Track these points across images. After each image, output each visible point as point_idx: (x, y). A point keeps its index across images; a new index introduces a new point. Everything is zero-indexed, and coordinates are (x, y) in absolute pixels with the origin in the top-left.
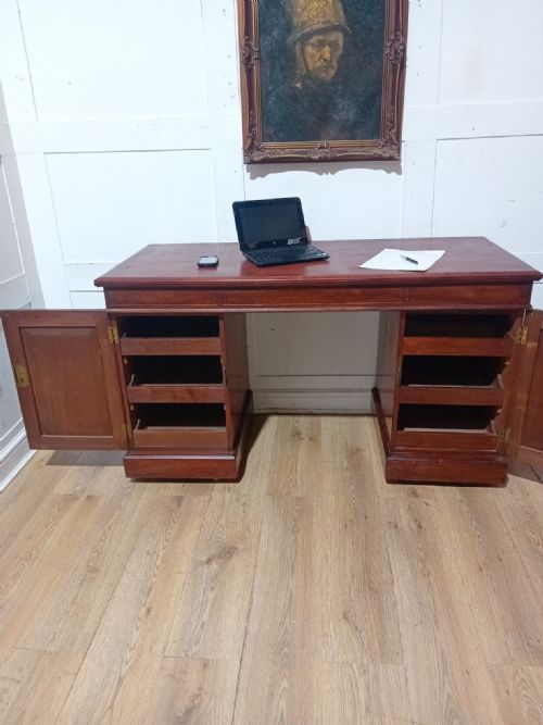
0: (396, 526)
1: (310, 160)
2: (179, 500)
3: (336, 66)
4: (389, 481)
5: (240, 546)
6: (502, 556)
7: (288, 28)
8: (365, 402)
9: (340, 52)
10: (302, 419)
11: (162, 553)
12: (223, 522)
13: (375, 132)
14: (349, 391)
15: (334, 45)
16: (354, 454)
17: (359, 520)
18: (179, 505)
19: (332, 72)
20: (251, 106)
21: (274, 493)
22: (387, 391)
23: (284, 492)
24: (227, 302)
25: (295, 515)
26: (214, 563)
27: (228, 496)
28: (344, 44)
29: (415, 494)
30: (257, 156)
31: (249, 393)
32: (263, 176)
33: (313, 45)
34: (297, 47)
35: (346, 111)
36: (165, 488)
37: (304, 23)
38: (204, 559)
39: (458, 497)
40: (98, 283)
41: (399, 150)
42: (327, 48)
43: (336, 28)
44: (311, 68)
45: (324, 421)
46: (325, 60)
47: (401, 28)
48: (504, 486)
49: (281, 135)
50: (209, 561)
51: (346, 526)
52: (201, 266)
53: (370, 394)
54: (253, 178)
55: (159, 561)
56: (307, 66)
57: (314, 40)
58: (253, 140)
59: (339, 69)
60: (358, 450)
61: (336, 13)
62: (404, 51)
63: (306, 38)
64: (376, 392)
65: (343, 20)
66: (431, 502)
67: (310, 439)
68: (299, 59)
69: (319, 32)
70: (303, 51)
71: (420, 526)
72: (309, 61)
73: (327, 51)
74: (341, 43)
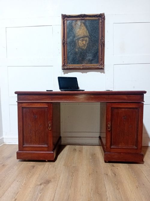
0: (107, 175)
1: (80, 69)
2: (33, 166)
4: (106, 162)
5: (52, 180)
6: (144, 184)
8: (97, 141)
9: (88, 42)
10: (77, 146)
11: (24, 182)
12: (47, 173)
13: (97, 62)
14: (92, 137)
15: (86, 41)
16: (93, 156)
17: (94, 173)
18: (33, 168)
19: (86, 47)
21: (66, 165)
22: (104, 138)
23: (69, 165)
24: (54, 99)
25: (73, 171)
26: (42, 185)
27: (50, 166)
28: (89, 40)
29: (113, 166)
30: (66, 68)
31: (60, 138)
32: (67, 73)
33: (81, 40)
34: (77, 41)
35: (89, 57)
36: (29, 163)
37: (78, 35)
38: (39, 184)
39: (128, 167)
40: (16, 93)
41: (104, 66)
42: (84, 41)
43: (86, 37)
45: (84, 146)
46: (84, 44)
47: (103, 36)
48: (143, 163)
49: (72, 62)
50: (41, 184)
51: (90, 174)
53: (98, 139)
54: (64, 74)
55: (23, 184)
56: (79, 45)
57: (81, 39)
58: (65, 64)
59: (87, 46)
60: (95, 154)
61: (86, 33)
62: (104, 42)
64: (100, 138)
65: (88, 35)
66: (119, 168)
67: (79, 151)
68: (77, 44)
69: (82, 37)
70: (78, 42)
71: (115, 175)
72: (80, 44)
73: (84, 42)
74: (88, 40)
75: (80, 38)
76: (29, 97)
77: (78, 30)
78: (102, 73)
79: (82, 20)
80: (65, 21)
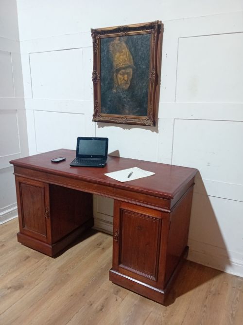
0: (91, 305)
2: (28, 257)
3: (129, 83)
7: (111, 67)
9: (131, 77)
10: (109, 238)
12: (31, 274)
15: (129, 74)
18: (25, 260)
19: (128, 86)
23: (66, 270)
27: (45, 263)
29: (117, 293)
30: (98, 118)
32: (103, 127)
33: (120, 74)
34: (115, 75)
36: (29, 251)
37: (117, 65)
40: (11, 162)
42: (126, 75)
43: (129, 67)
44: (120, 83)
46: (125, 80)
49: (108, 111)
50: (9, 288)
54: (99, 127)
56: (118, 82)
57: (121, 72)
58: (96, 113)
59: (131, 85)
61: (130, 60)
63: (118, 71)
65: (133, 63)
67: (103, 248)
68: (115, 80)
70: (117, 76)
72: (119, 80)
73: (126, 76)
74: (132, 73)
78: (154, 132)
79: (123, 36)
80: (98, 41)
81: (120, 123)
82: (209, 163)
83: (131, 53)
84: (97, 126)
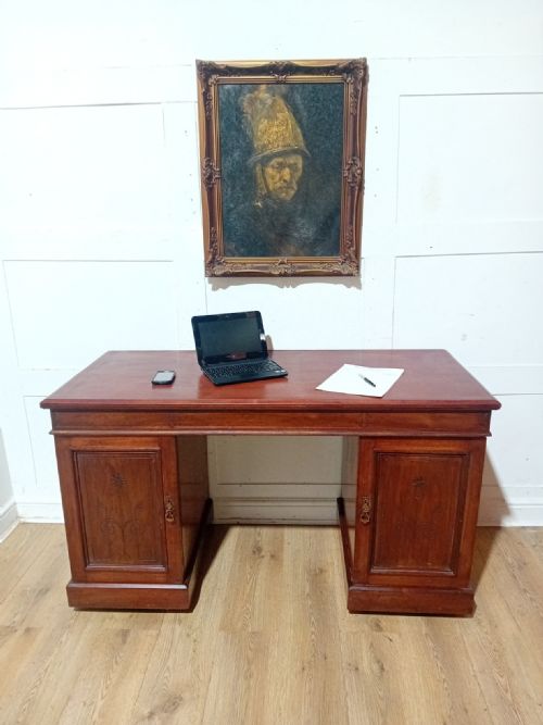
0: (357, 669)
1: (270, 275)
2: (124, 634)
3: (296, 188)
4: (352, 611)
5: (186, 696)
7: (249, 150)
8: (331, 512)
9: (299, 173)
10: (265, 531)
11: (100, 703)
12: (170, 663)
13: (335, 250)
14: (314, 500)
15: (293, 167)
16: (317, 575)
17: (318, 660)
18: (124, 642)
19: (292, 192)
20: (212, 223)
21: (227, 626)
22: (350, 501)
23: (240, 625)
24: (180, 425)
25: (250, 651)
26: (156, 718)
27: (178, 629)
28: (304, 167)
29: (378, 627)
30: (219, 270)
32: (224, 288)
33: (273, 167)
34: (258, 168)
35: (305, 230)
36: (111, 618)
37: (264, 146)
38: (146, 712)
39: (424, 630)
40: (44, 405)
41: (358, 267)
42: (287, 170)
43: (295, 152)
44: (271, 188)
45: (287, 531)
46: (285, 181)
47: (359, 153)
48: (472, 616)
49: (242, 250)
50: (151, 715)
51: (303, 669)
52: (156, 384)
53: (335, 504)
54: (214, 289)
55: (96, 715)
56: (267, 187)
57: (274, 162)
58: (214, 255)
59: (298, 191)
60: (321, 571)
61: (295, 138)
62: (362, 174)
63: (266, 161)
64: (341, 502)
65: (302, 144)
66: (395, 636)
67: (272, 556)
68: (260, 180)
69: (279, 155)
70: (263, 171)
71: (382, 669)
72: (270, 181)
73: (286, 172)
74: (300, 166)
75: (269, 158)
76: (92, 417)
77: (261, 127)
78: (352, 288)
79: (278, 83)
80: (212, 89)
81: (280, 275)
82: (465, 336)
83: (299, 121)
84: (210, 286)
